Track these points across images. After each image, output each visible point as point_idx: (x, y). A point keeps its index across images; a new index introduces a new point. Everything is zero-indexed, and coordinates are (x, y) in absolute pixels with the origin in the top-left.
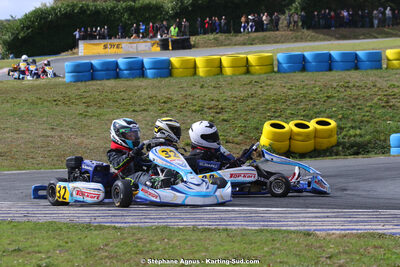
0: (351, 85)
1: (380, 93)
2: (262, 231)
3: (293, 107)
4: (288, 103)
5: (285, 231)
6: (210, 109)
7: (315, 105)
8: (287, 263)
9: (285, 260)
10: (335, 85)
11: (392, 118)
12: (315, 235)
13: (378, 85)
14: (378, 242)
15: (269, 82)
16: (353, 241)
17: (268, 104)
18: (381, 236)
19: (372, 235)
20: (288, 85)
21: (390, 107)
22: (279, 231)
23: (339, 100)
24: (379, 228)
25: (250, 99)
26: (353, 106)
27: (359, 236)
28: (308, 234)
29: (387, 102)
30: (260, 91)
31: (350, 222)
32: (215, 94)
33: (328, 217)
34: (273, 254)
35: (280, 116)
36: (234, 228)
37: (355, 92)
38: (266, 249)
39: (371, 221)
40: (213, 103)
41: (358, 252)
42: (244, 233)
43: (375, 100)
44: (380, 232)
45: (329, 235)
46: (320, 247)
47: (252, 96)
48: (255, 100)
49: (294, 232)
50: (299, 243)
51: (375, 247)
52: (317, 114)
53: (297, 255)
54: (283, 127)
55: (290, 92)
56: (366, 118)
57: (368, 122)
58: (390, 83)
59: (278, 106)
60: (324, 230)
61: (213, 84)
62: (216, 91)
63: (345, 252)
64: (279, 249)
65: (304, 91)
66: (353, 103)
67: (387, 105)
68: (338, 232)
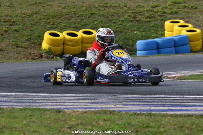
0: (109, 5)
1: (130, 11)
2: (25, 109)
3: (66, 21)
4: (63, 18)
5: (42, 109)
6: (5, 22)
7: (82, 20)
8: (37, 132)
9: (37, 130)
10: (97, 5)
11: (138, 29)
12: (64, 112)
13: (129, 6)
14: (108, 117)
15: (49, 3)
16: (89, 116)
17: (48, 19)
18: (112, 112)
19: (105, 112)
20: (63, 5)
21: (137, 21)
22: (38, 109)
23: (99, 16)
24: (112, 107)
25: (35, 15)
26: (110, 21)
27: (96, 113)
28: (59, 111)
29: (135, 18)
30: (42, 9)
31: (93, 103)
32: (9, 11)
33: (78, 99)
34: (29, 126)
35: (56, 28)
36: (5, 107)
37: (111, 10)
38: (25, 122)
39: (108, 102)
40: (7, 18)
41: (90, 124)
42: (12, 111)
43: (126, 16)
44: (111, 109)
45: (74, 112)
46: (65, 120)
47: (36, 13)
48: (39, 16)
49: (49, 110)
50: (50, 118)
51: (105, 120)
52: (84, 26)
53: (46, 127)
54: (59, 36)
55: (64, 10)
56: (119, 29)
57: (121, 32)
58: (137, 4)
59: (56, 20)
60: (71, 108)
61: (8, 4)
62: (10, 9)
63: (82, 124)
64: (34, 122)
65: (75, 10)
66: (110, 18)
67: (134, 19)
68: (80, 110)
